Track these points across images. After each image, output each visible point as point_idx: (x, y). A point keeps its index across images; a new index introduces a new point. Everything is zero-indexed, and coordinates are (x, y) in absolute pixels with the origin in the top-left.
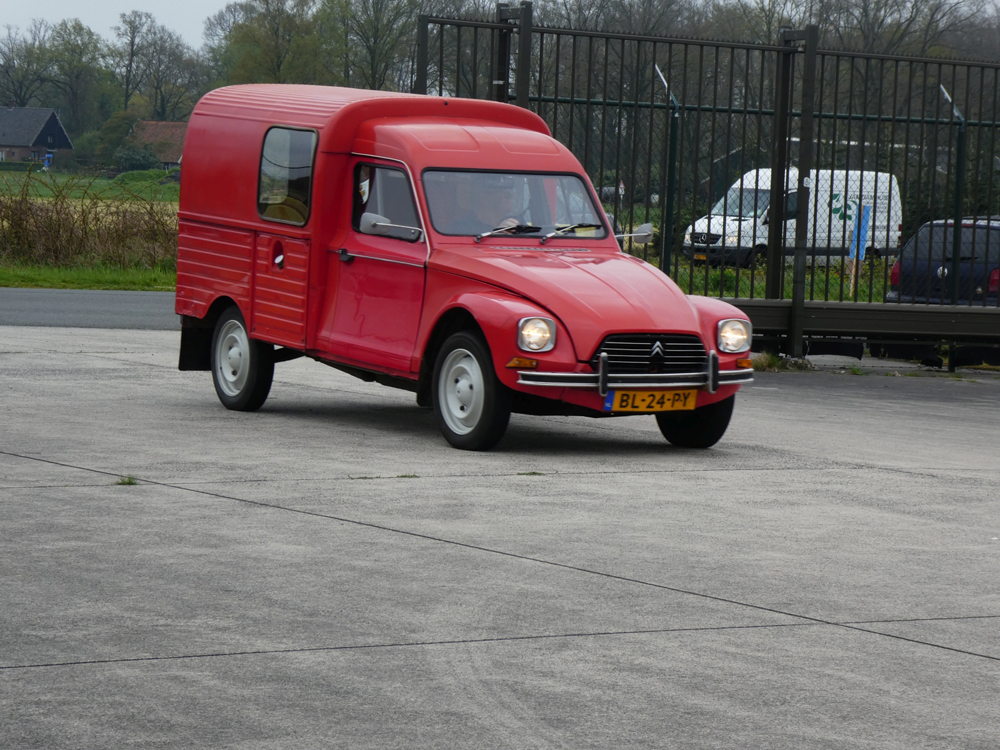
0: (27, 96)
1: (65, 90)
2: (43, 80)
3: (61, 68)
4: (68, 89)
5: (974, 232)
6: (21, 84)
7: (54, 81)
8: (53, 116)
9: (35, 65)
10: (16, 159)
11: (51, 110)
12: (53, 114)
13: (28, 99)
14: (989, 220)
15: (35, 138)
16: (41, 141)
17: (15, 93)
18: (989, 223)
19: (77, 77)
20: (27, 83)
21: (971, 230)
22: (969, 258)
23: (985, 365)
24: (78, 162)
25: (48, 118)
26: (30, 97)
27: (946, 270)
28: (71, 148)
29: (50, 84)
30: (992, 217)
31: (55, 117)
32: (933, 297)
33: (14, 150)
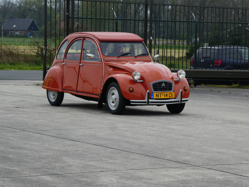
0: (26, 15)
1: (37, 13)
2: (31, 10)
3: (36, 6)
4: (38, 13)
5: (211, 50)
6: (24, 12)
7: (34, 11)
8: (33, 21)
9: (28, 6)
10: (22, 34)
11: (33, 19)
12: (33, 20)
13: (26, 16)
14: (214, 47)
15: (28, 28)
16: (30, 29)
17: (22, 14)
18: (214, 48)
19: (41, 9)
20: (26, 11)
21: (210, 50)
22: (209, 57)
23: (203, 85)
24: (41, 35)
25: (32, 22)
26: (27, 15)
27: (203, 60)
28: (39, 30)
29: (33, 11)
30: (215, 46)
31: (34, 21)
32: (200, 67)
33: (22, 31)
